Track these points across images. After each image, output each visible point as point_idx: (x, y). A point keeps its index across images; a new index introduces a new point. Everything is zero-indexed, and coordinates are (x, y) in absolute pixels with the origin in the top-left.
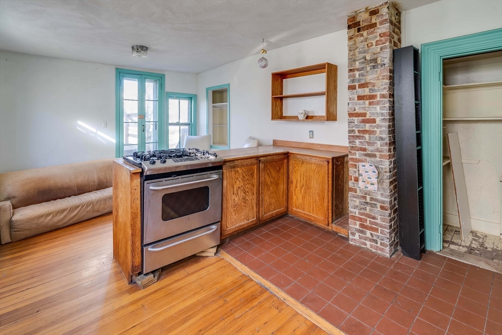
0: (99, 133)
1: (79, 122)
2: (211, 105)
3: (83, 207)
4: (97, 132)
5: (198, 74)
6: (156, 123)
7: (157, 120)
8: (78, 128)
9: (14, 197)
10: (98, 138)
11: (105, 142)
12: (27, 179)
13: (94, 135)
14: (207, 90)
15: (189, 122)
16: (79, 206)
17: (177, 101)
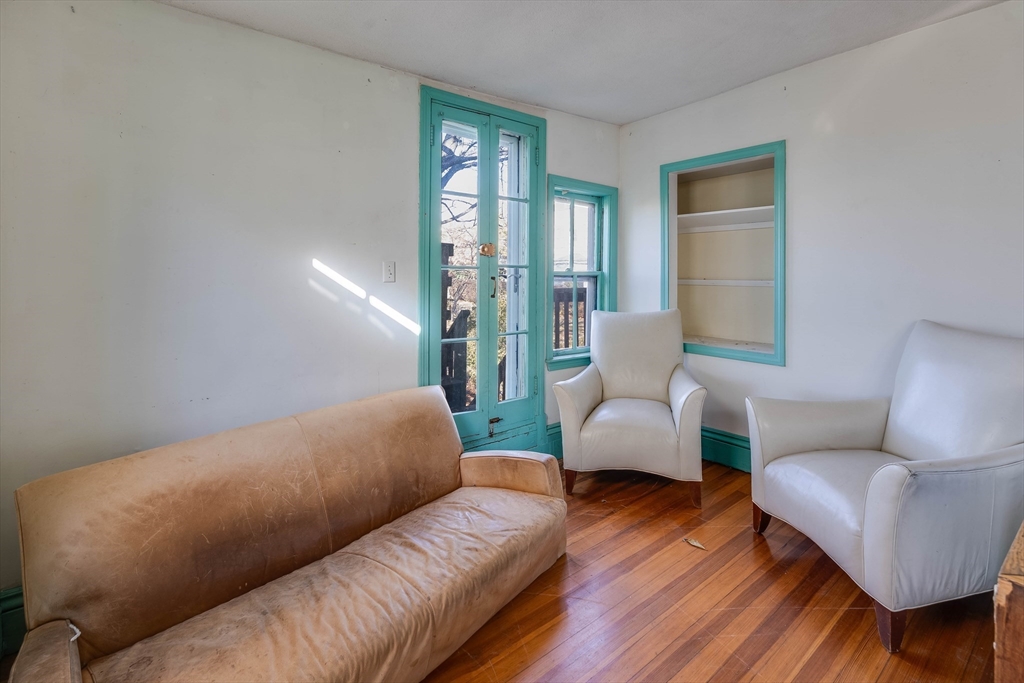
0: (375, 302)
1: (317, 264)
2: (675, 217)
3: (401, 648)
4: (367, 298)
5: (621, 126)
6: (517, 272)
7: (525, 262)
8: (312, 283)
9: (96, 597)
10: (373, 319)
11: (390, 335)
12: (150, 501)
13: (358, 309)
14: (665, 170)
15: (594, 269)
16: (387, 651)
17: (567, 205)
